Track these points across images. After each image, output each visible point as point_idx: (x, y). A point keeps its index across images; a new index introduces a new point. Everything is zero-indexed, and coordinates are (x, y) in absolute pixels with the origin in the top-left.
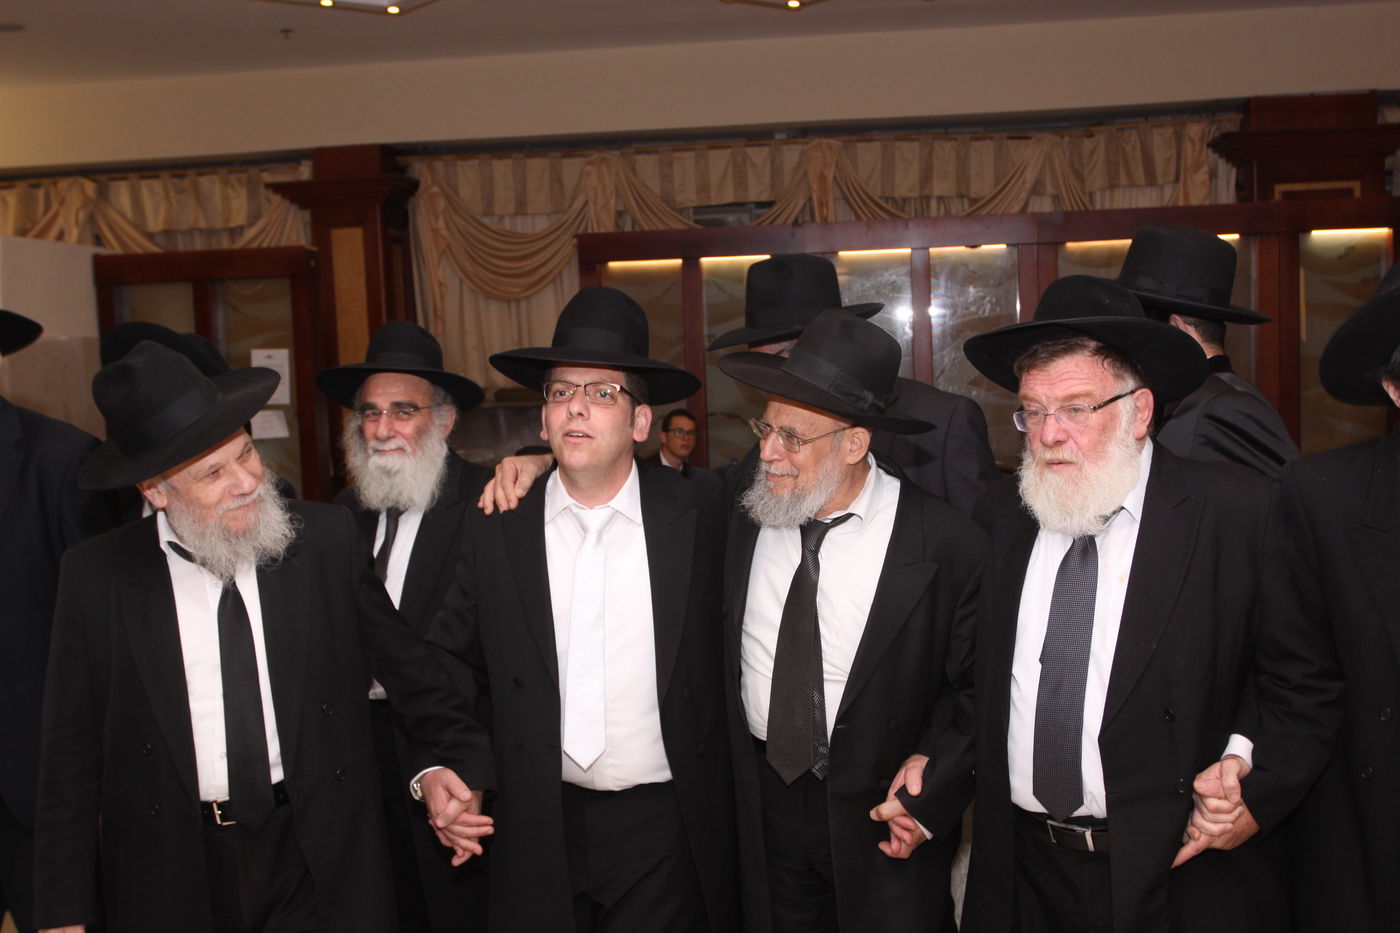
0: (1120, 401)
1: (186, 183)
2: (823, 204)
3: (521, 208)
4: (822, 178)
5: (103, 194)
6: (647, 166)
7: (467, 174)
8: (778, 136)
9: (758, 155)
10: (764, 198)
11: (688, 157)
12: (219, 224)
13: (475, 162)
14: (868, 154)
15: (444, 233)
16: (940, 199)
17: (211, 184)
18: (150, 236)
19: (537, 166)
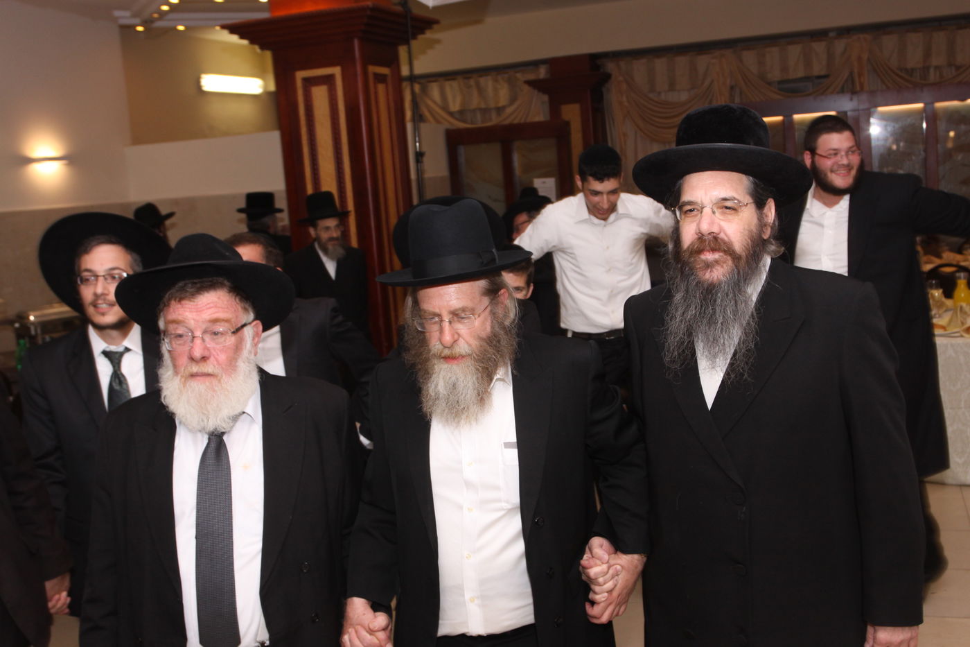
0: (246, 329)
1: (472, 82)
2: (860, 75)
3: (672, 87)
4: (860, 59)
5: (424, 90)
6: (750, 57)
7: (639, 69)
8: (831, 34)
9: (819, 47)
10: (823, 73)
11: (775, 51)
12: (492, 105)
13: (644, 61)
14: (889, 42)
15: (626, 104)
16: (936, 68)
17: (488, 82)
18: (451, 114)
19: (682, 61)
